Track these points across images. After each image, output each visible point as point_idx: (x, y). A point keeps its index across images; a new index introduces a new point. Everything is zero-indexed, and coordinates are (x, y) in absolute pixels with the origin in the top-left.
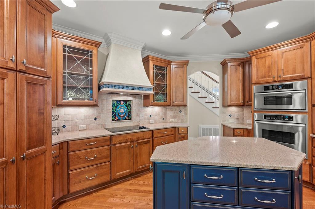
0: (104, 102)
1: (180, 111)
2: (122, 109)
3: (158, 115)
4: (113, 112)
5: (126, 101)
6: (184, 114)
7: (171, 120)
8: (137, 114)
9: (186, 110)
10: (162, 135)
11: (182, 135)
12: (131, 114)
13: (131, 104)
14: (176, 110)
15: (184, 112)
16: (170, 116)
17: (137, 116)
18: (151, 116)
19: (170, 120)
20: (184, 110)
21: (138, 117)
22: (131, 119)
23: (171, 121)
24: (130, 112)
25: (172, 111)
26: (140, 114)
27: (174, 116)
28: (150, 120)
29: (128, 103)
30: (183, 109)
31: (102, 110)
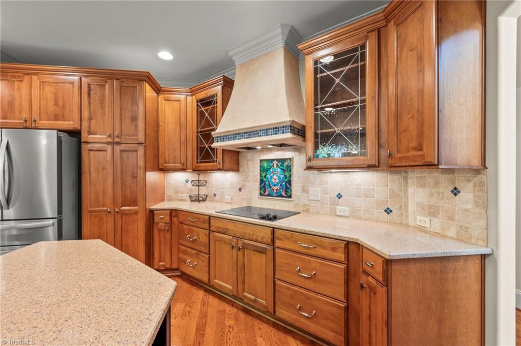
0: (250, 163)
1: (455, 192)
2: (276, 177)
3: (366, 196)
4: (262, 181)
5: (282, 161)
6: (470, 206)
7: (418, 218)
8: (303, 187)
9: (481, 186)
10: (297, 249)
11: (370, 279)
12: (291, 186)
13: (291, 166)
14: (437, 184)
15: (471, 196)
16: (418, 204)
17: (303, 192)
18: (339, 196)
19: (415, 218)
20: (471, 185)
21: (305, 194)
22: (290, 197)
23: (418, 223)
24: (290, 182)
25: (423, 186)
26: (310, 188)
27: (430, 207)
28: (338, 204)
29: (286, 164)
30: (469, 181)
31: (247, 176)
